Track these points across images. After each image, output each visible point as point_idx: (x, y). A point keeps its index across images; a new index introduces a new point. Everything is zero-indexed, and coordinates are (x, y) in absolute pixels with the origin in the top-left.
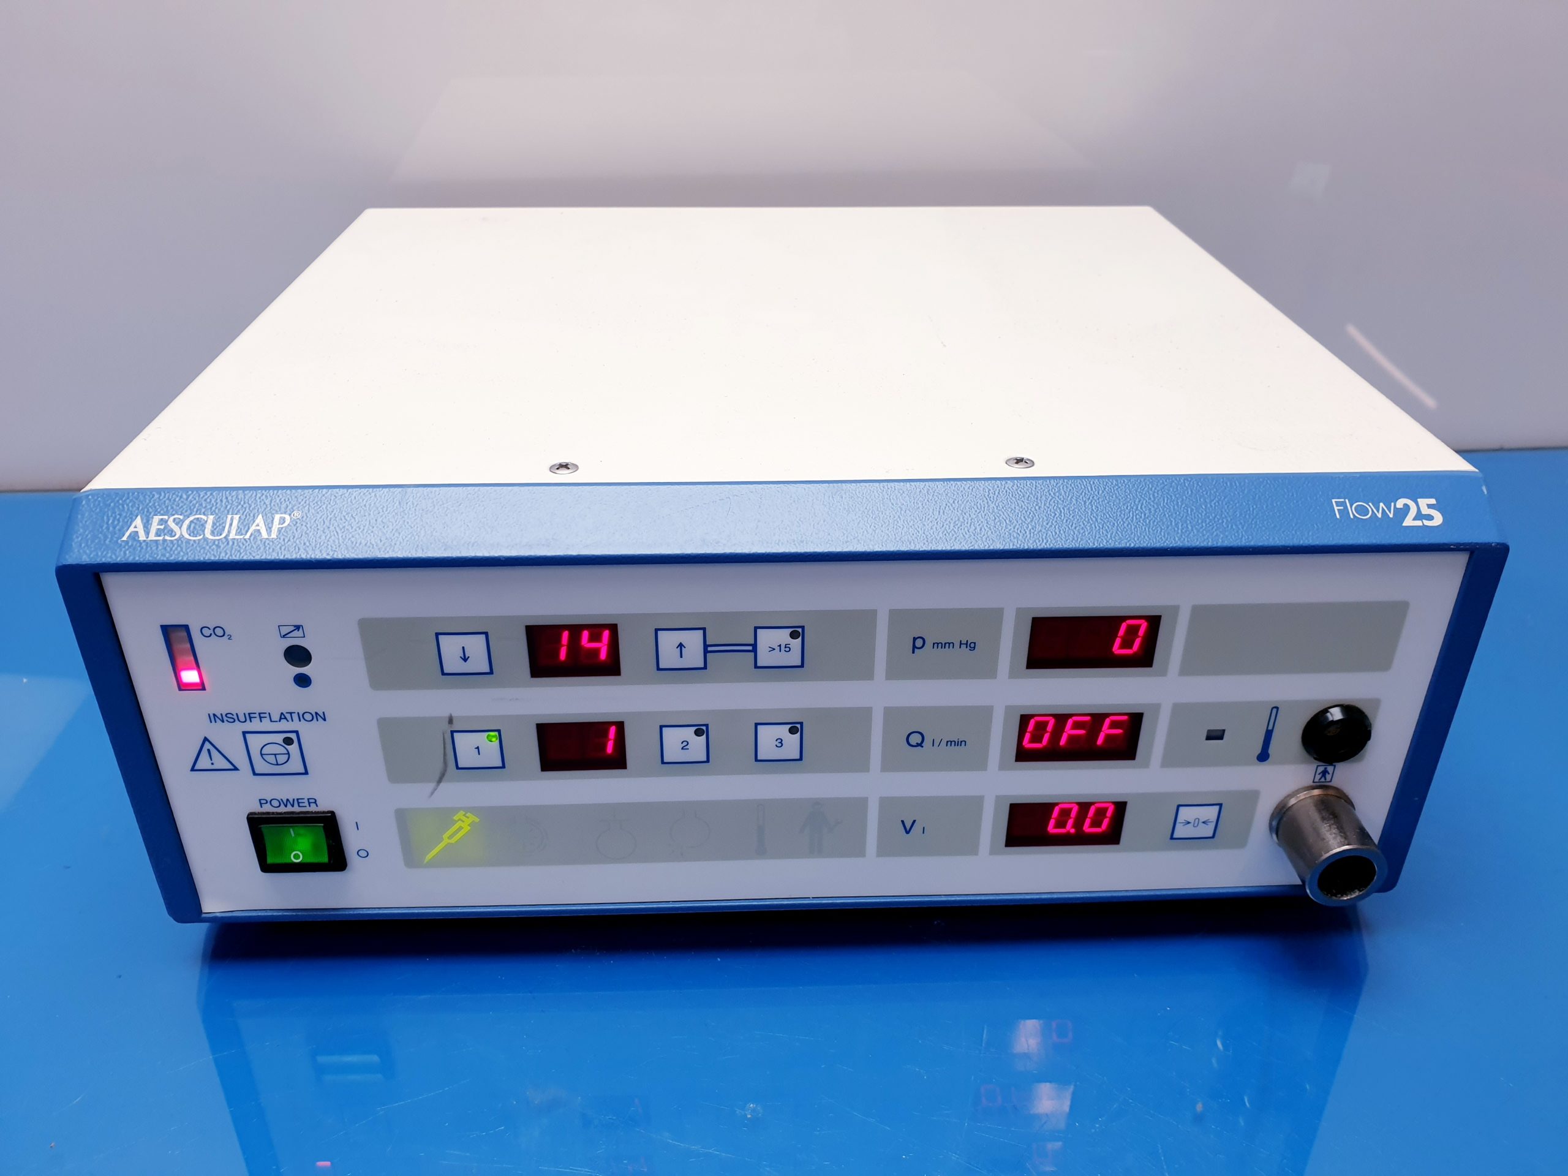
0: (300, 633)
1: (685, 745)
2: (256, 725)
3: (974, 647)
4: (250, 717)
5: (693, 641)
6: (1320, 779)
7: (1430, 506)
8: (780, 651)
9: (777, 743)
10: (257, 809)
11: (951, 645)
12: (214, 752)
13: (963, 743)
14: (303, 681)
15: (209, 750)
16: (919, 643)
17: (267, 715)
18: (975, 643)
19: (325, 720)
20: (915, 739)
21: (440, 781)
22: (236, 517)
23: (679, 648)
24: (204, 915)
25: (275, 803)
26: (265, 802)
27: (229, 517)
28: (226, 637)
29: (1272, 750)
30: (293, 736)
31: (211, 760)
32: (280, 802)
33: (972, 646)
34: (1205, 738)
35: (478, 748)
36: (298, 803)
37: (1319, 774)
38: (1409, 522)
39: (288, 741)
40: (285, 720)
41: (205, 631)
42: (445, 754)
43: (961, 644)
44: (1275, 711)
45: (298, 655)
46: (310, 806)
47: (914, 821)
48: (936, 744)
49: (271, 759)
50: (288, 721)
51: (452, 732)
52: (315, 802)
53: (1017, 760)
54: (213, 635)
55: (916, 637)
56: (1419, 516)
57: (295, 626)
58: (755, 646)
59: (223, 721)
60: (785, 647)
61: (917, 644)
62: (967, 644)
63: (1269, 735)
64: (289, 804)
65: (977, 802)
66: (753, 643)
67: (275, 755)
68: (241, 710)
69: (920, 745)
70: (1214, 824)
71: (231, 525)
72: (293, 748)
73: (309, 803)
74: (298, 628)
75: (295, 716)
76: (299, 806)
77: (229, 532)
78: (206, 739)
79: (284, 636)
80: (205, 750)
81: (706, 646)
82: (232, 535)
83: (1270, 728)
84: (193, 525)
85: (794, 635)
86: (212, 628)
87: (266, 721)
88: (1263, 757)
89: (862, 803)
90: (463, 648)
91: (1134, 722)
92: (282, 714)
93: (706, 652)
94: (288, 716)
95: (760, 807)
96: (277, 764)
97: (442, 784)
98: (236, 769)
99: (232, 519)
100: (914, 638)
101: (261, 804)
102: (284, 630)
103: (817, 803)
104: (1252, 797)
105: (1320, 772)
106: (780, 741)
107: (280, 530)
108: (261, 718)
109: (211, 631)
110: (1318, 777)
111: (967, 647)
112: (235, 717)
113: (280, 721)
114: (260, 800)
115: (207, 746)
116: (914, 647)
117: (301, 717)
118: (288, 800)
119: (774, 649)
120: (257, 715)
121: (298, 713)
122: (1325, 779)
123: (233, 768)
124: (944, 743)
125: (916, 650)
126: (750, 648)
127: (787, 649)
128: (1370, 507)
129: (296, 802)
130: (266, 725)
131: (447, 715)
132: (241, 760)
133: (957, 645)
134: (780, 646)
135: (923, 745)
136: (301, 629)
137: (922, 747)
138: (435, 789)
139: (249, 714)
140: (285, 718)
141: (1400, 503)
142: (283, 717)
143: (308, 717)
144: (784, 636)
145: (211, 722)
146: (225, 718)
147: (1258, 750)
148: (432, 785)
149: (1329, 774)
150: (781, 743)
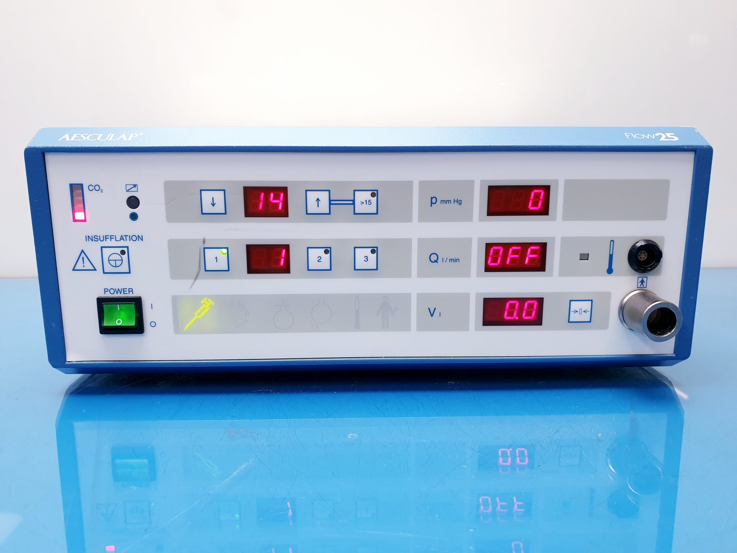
0: (134, 189)
1: (319, 259)
2: (108, 243)
3: (461, 203)
4: (106, 238)
5: (324, 197)
6: (640, 286)
7: (671, 135)
8: (366, 204)
9: (365, 259)
10: (102, 295)
11: (450, 201)
12: (86, 259)
13: (458, 260)
14: (134, 217)
15: (83, 258)
16: (434, 200)
17: (114, 237)
19: (142, 240)
20: (434, 258)
21: (196, 278)
22: (113, 135)
23: (317, 201)
24: (67, 363)
25: (112, 291)
26: (107, 290)
27: (110, 135)
28: (100, 191)
29: (613, 267)
30: (125, 249)
31: (84, 264)
32: (115, 290)
33: (459, 202)
34: (579, 259)
35: (216, 258)
36: (124, 291)
37: (640, 282)
38: (661, 139)
39: (123, 252)
40: (123, 240)
41: (91, 187)
42: (199, 265)
43: (454, 201)
44: (612, 242)
45: (133, 202)
46: (129, 293)
47: (435, 308)
48: (444, 260)
49: (113, 263)
50: (124, 241)
51: (204, 248)
52: (132, 291)
53: (485, 271)
54: (94, 189)
55: (432, 197)
56: (667, 138)
57: (133, 185)
58: (354, 201)
59: (92, 241)
60: (369, 202)
61: (433, 201)
62: (457, 201)
63: (611, 257)
64: (119, 292)
65: (466, 297)
66: (353, 199)
67: (115, 260)
68: (101, 233)
69: (436, 261)
70: (590, 312)
71: (110, 136)
72: (125, 257)
73: (129, 291)
74: (135, 186)
75: (128, 237)
76: (124, 293)
77: (109, 138)
78: (82, 251)
79: (128, 191)
80: (81, 258)
81: (330, 201)
82: (110, 139)
83: (611, 253)
84: (92, 137)
85: (373, 195)
86: (94, 186)
87: (113, 240)
88: (610, 271)
89: (408, 296)
90: (213, 198)
91: (542, 247)
92: (122, 236)
93: (330, 204)
94: (124, 237)
95: (357, 298)
96: (116, 267)
97: (197, 280)
98: (95, 270)
99: (111, 135)
100: (431, 197)
101: (105, 291)
102: (129, 187)
103: (385, 296)
104: (607, 296)
105: (640, 281)
106: (366, 257)
107: (132, 138)
108: (111, 238)
109: (93, 188)
110: (639, 284)
111: (457, 203)
112: (98, 238)
113: (120, 241)
114: (105, 289)
115: (83, 255)
116: (432, 203)
117: (131, 238)
118: (118, 289)
119: (363, 203)
120: (109, 237)
121: (130, 236)
122: (643, 286)
123: (93, 269)
124: (448, 260)
125: (432, 204)
126: (351, 202)
127: (370, 203)
128: (643, 136)
129: (122, 289)
130: (113, 243)
131: (203, 238)
132: (98, 265)
133: (452, 202)
134: (366, 201)
135: (437, 261)
136: (136, 186)
137: (437, 262)
138: (193, 284)
139: (106, 236)
140: (123, 239)
141: (657, 134)
142: (122, 238)
143: (134, 238)
144: (367, 195)
145: (86, 241)
146: (94, 239)
147: (607, 267)
148: (193, 280)
149: (645, 282)
150: (367, 259)
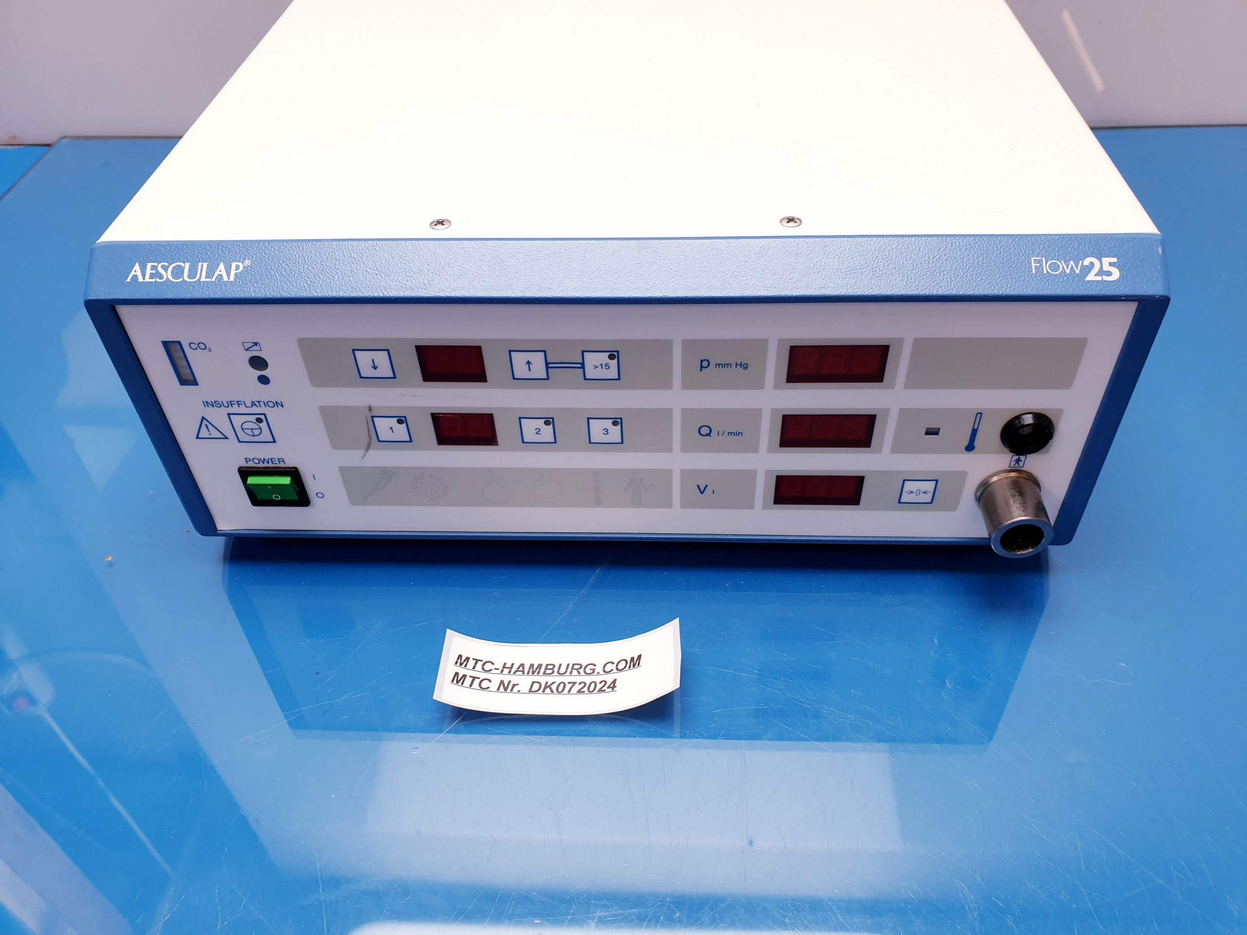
0: (257, 348)
1: (538, 431)
2: (235, 409)
3: (747, 367)
4: (231, 404)
5: (538, 359)
6: (1014, 465)
7: (1111, 264)
8: (602, 368)
9: (604, 432)
10: (244, 464)
11: (729, 365)
12: (210, 426)
13: (740, 434)
14: (264, 380)
15: (206, 425)
16: (705, 364)
17: (243, 403)
18: (747, 364)
19: (283, 406)
20: (705, 431)
21: (368, 449)
22: (205, 265)
23: (528, 364)
24: (218, 532)
25: (257, 461)
26: (249, 460)
27: (200, 264)
28: (207, 350)
29: (976, 443)
30: (262, 417)
31: (209, 432)
32: (259, 460)
33: (745, 367)
34: (924, 434)
35: (391, 428)
36: (272, 461)
37: (1014, 461)
38: (1091, 277)
39: (259, 420)
40: (255, 406)
41: (192, 345)
42: (369, 431)
43: (736, 365)
44: (979, 415)
45: (258, 363)
46: (280, 463)
47: (706, 486)
48: (721, 434)
49: (249, 432)
50: (257, 407)
51: (372, 417)
52: (283, 461)
53: (781, 446)
54: (198, 348)
55: (703, 359)
56: (1101, 272)
57: (254, 343)
58: (583, 364)
59: (213, 406)
60: (606, 366)
61: (704, 365)
62: (741, 365)
63: (974, 432)
64: (265, 462)
65: (752, 474)
66: (582, 361)
67: (252, 429)
68: (225, 399)
69: (708, 435)
70: (932, 494)
71: (201, 270)
72: (264, 425)
73: (279, 462)
74: (256, 344)
75: (262, 404)
76: (273, 463)
77: (201, 276)
78: (203, 418)
79: (247, 350)
80: (203, 427)
81: (547, 364)
82: (203, 279)
83: (976, 427)
84: (175, 270)
85: (611, 357)
86: (197, 344)
87: (242, 406)
88: (970, 448)
89: (668, 473)
90: (373, 360)
91: (870, 420)
92: (253, 402)
93: (547, 368)
94: (257, 404)
95: (596, 474)
96: (254, 436)
97: (369, 451)
98: (226, 438)
99: (202, 265)
100: (701, 360)
101: (247, 461)
102: (247, 346)
103: (636, 472)
104: (962, 476)
105: (1014, 460)
106: (606, 430)
107: (236, 275)
108: (238, 404)
109: (197, 346)
110: (1013, 463)
111: (741, 367)
112: (221, 403)
113: (252, 407)
114: (245, 459)
115: (205, 422)
116: (702, 367)
117: (266, 404)
118: (264, 459)
119: (597, 367)
120: (236, 403)
121: (264, 402)
122: (1019, 465)
123: (224, 437)
124: (726, 433)
125: (703, 369)
126: (580, 366)
127: (607, 367)
128: (1062, 264)
129: (270, 460)
130: (242, 409)
131: (368, 405)
132: (229, 432)
133: (734, 365)
134: (601, 365)
135: (711, 435)
136: (258, 344)
137: (710, 436)
138: (365, 455)
139: (230, 402)
140: (255, 405)
141: (1087, 262)
142: (253, 404)
143: (271, 404)
144: (604, 358)
145: (205, 406)
146: (214, 405)
147: (966, 442)
148: (364, 451)
149: (1021, 461)
150: (607, 431)
